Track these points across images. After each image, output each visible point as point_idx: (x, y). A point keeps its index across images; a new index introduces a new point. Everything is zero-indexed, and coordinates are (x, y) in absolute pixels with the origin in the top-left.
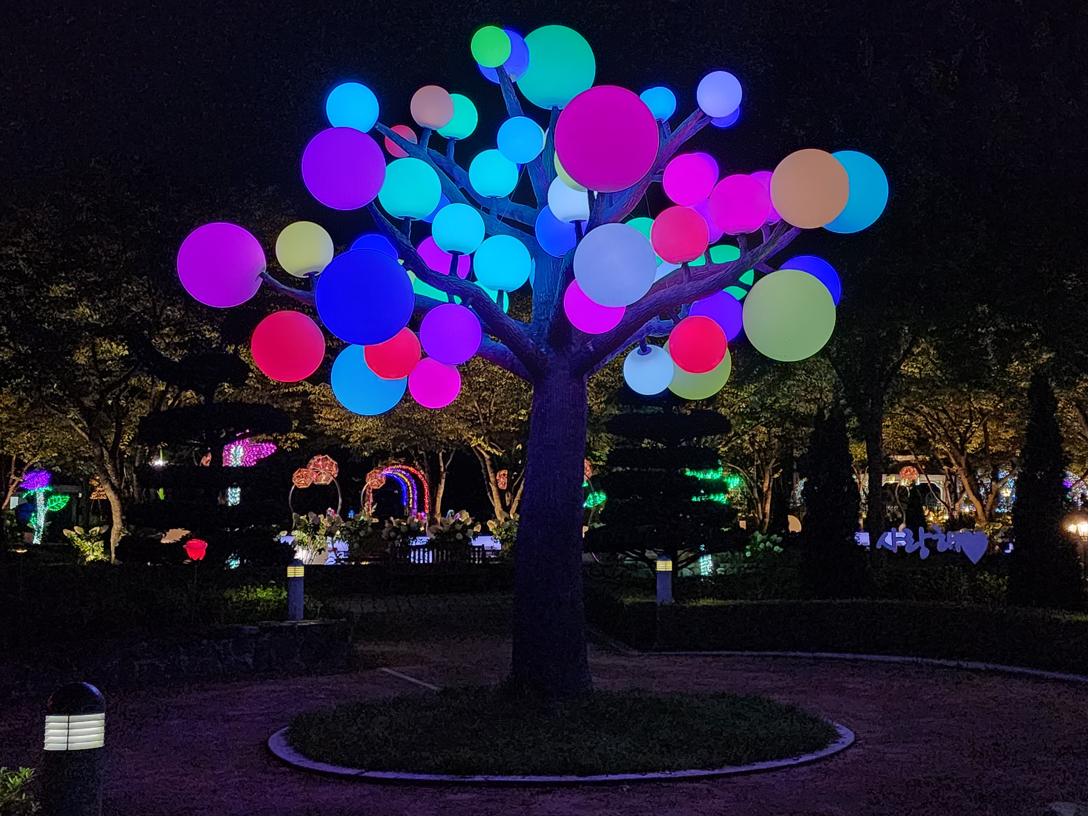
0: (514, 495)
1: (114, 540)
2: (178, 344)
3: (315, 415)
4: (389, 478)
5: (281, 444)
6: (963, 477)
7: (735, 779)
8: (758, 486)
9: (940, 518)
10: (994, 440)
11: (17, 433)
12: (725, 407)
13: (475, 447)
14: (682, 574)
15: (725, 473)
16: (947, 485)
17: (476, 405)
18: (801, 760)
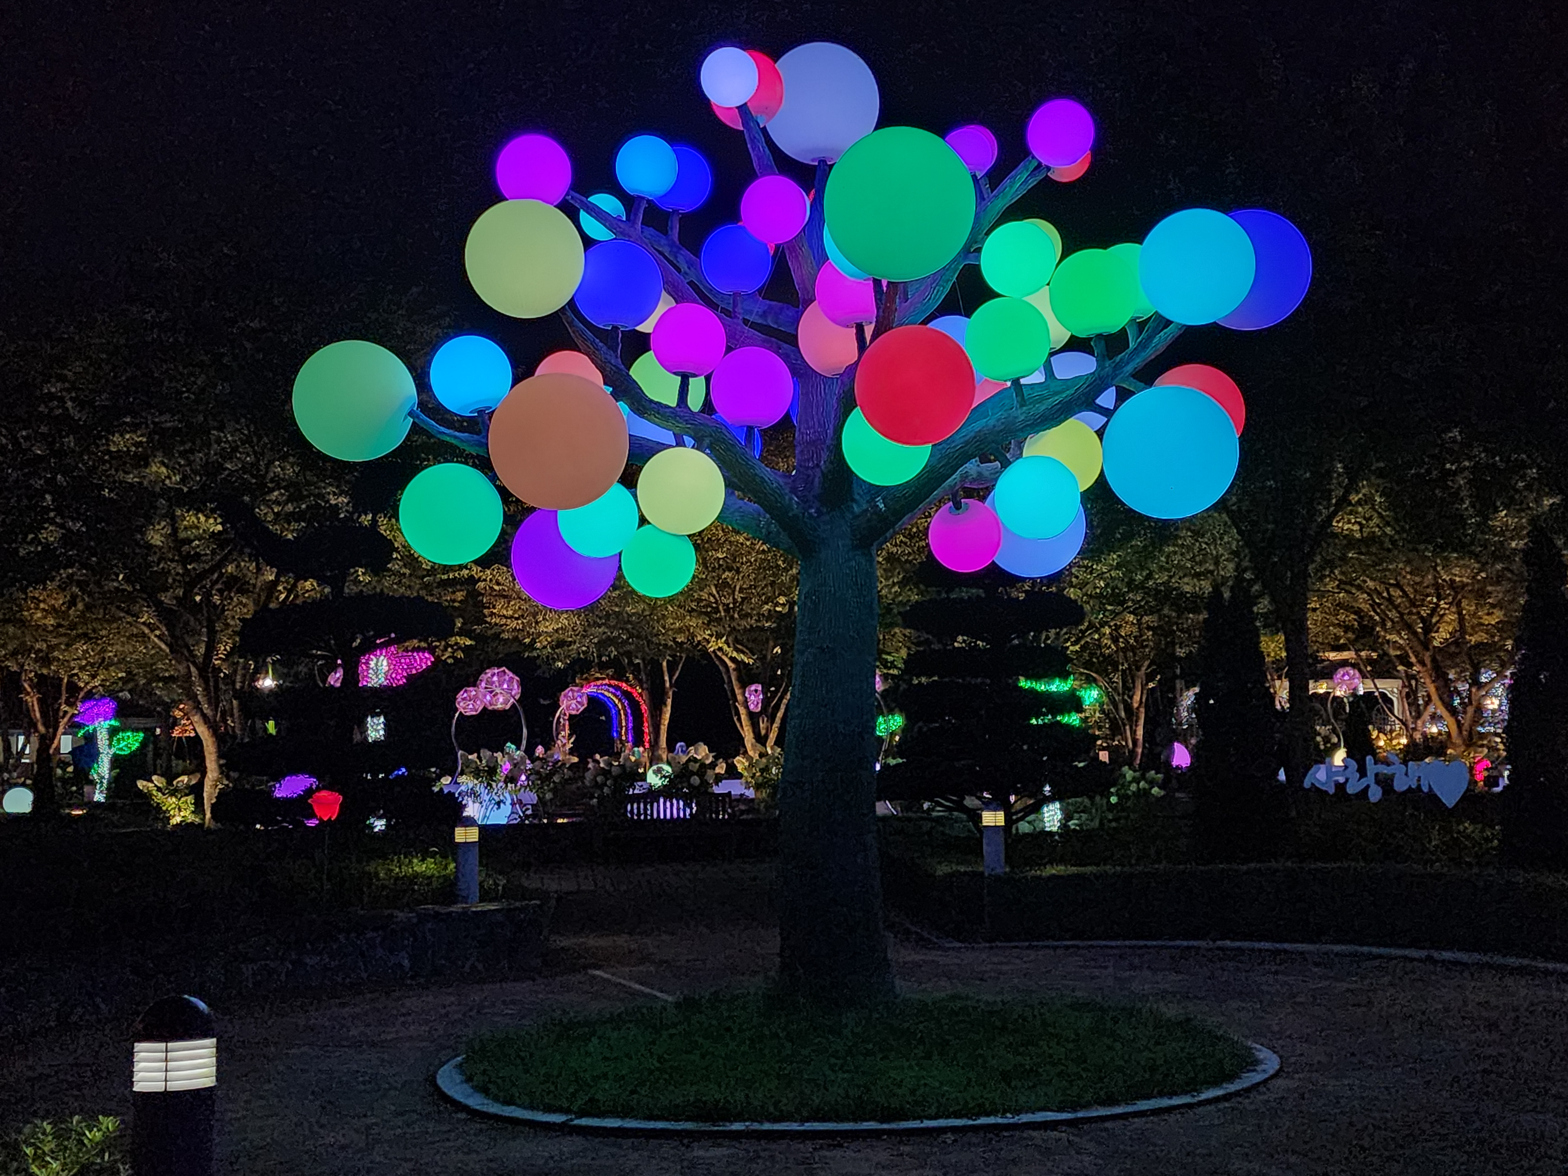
0: (772, 721)
1: (209, 794)
2: (293, 513)
3: (486, 611)
4: (593, 700)
5: (438, 652)
6: (1428, 681)
7: (1108, 1125)
8: (1124, 702)
9: (1395, 742)
10: (1473, 627)
11: (68, 645)
12: (1074, 587)
13: (714, 651)
14: (1017, 829)
15: (1077, 683)
16: (1404, 694)
17: (715, 592)
18: (1203, 1097)
